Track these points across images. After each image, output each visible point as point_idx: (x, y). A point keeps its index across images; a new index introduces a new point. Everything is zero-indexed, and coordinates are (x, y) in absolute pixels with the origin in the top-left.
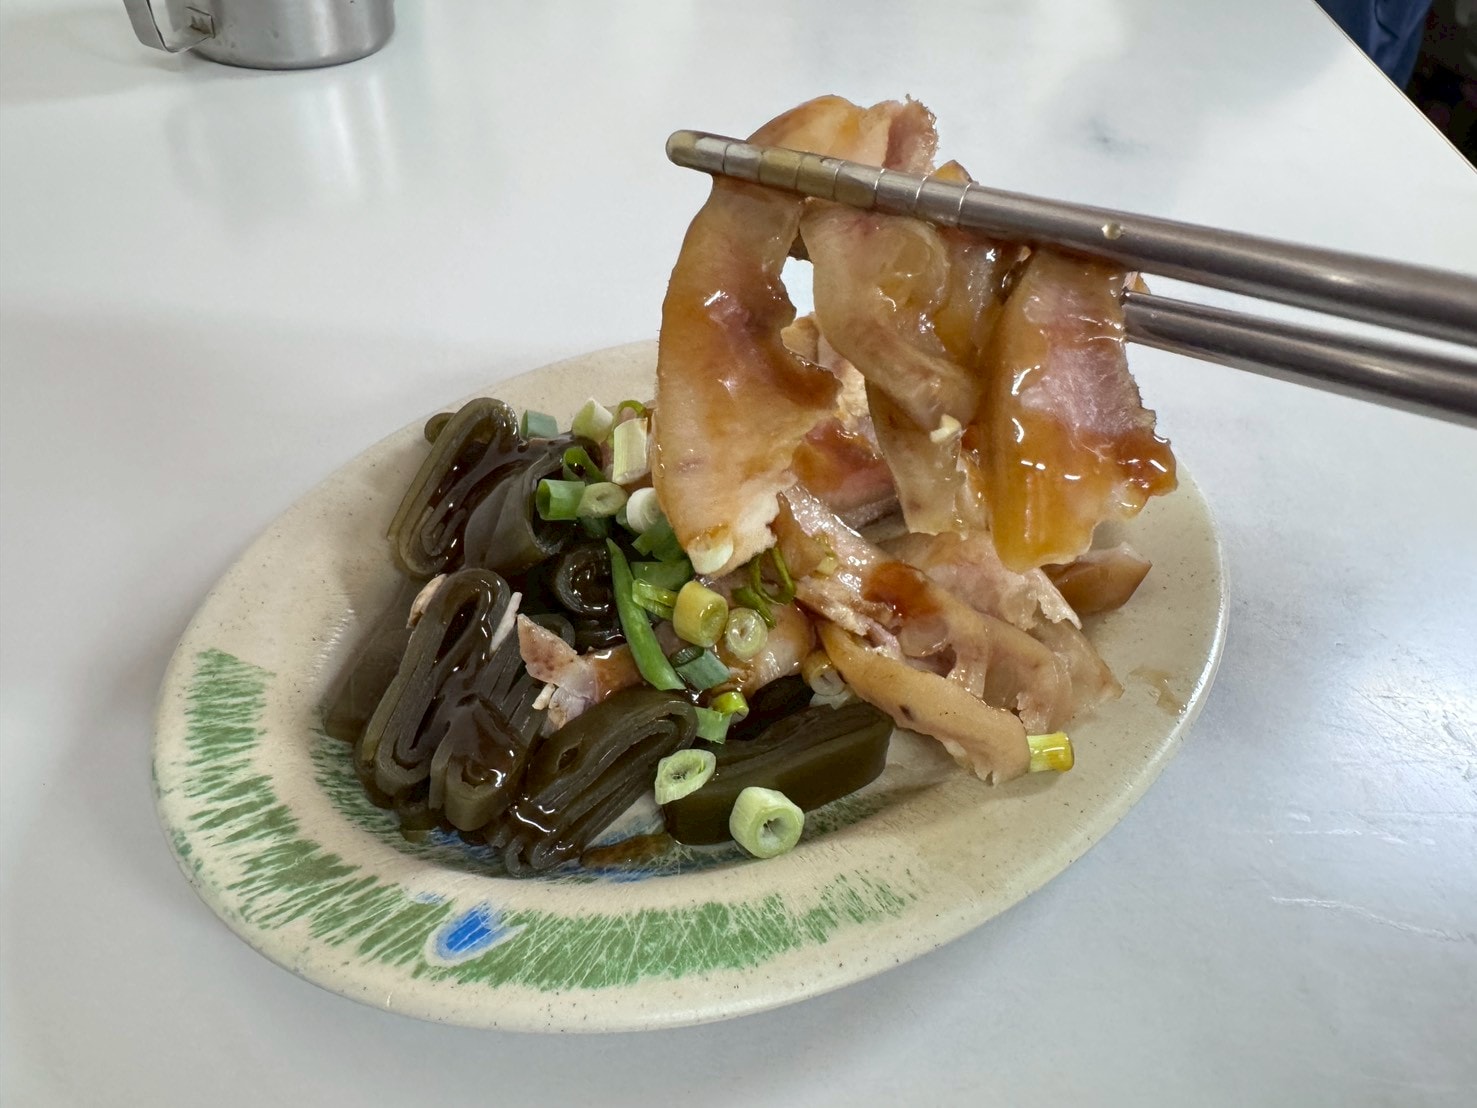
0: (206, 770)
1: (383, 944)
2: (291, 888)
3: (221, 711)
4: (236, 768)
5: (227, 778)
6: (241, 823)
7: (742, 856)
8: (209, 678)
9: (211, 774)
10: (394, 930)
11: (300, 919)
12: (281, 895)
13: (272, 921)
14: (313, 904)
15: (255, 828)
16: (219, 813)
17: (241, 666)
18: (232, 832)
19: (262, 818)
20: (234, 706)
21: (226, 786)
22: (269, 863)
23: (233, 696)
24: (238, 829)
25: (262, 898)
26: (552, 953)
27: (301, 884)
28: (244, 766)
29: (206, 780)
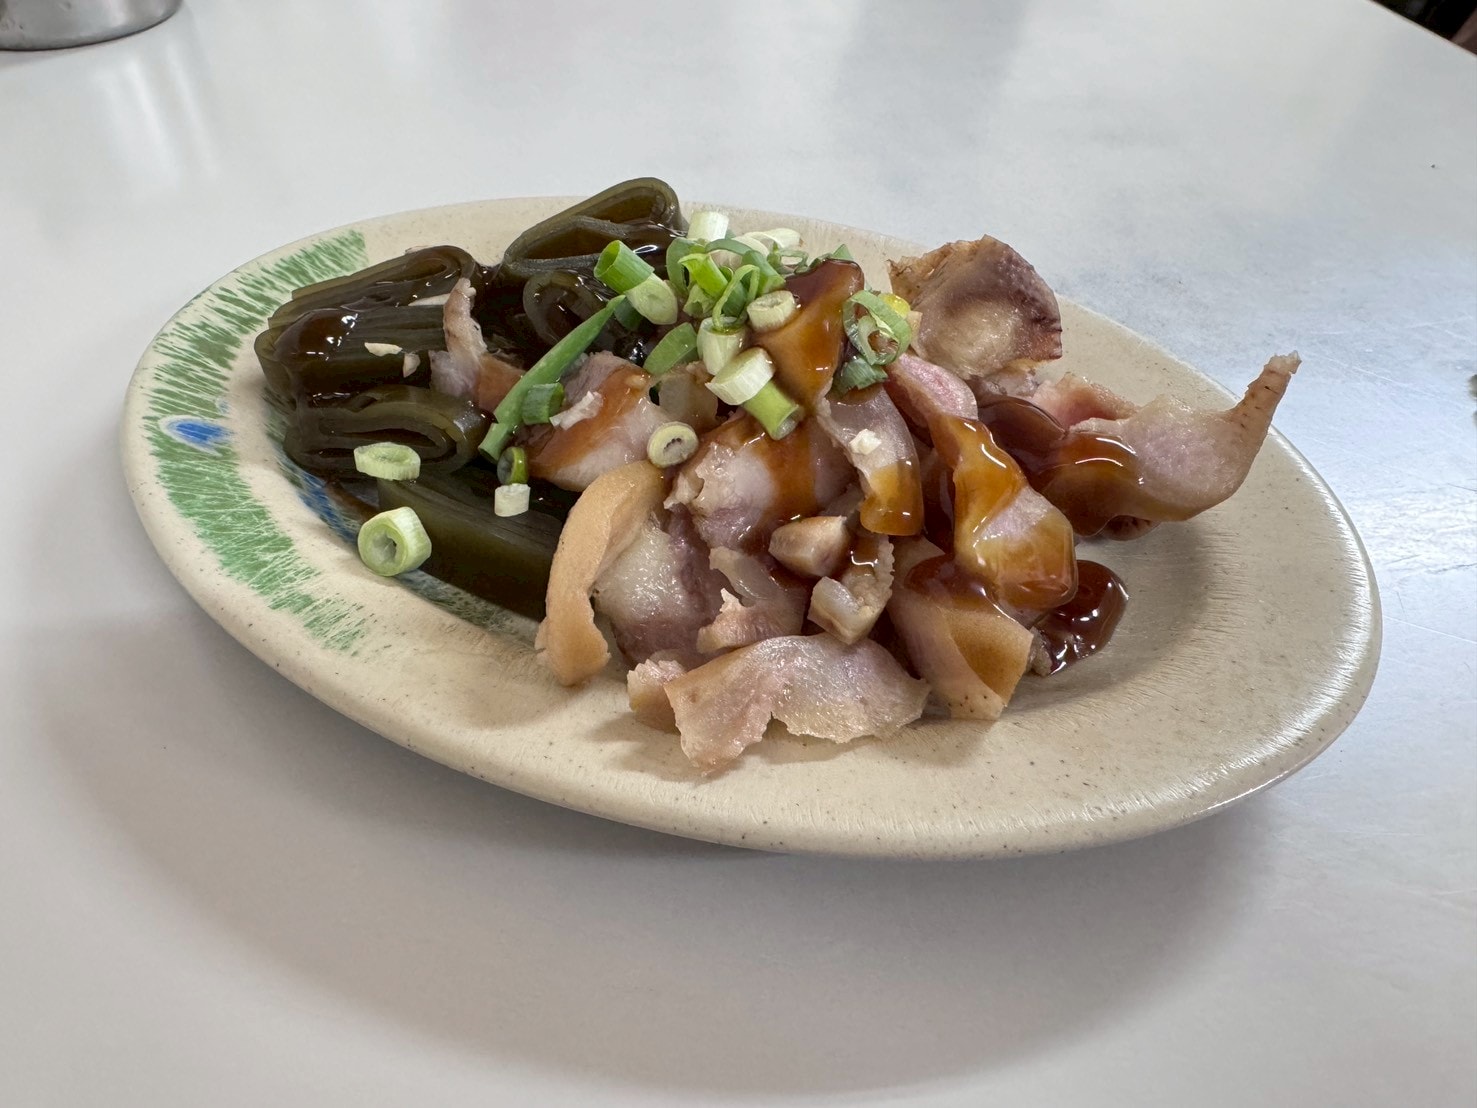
0: (264, 278)
1: (166, 398)
2: (194, 347)
3: (318, 263)
4: (276, 289)
5: (265, 289)
6: (232, 309)
7: (350, 539)
8: (338, 245)
9: (263, 281)
10: (183, 399)
11: (172, 359)
12: (185, 345)
13: (161, 349)
14: (185, 360)
15: (233, 316)
16: (234, 297)
17: (362, 253)
18: (224, 308)
19: (244, 316)
20: (327, 266)
21: (260, 292)
22: (209, 332)
23: (334, 262)
24: (228, 309)
25: (178, 339)
26: (198, 473)
27: (199, 350)
28: (282, 292)
29: (256, 282)
